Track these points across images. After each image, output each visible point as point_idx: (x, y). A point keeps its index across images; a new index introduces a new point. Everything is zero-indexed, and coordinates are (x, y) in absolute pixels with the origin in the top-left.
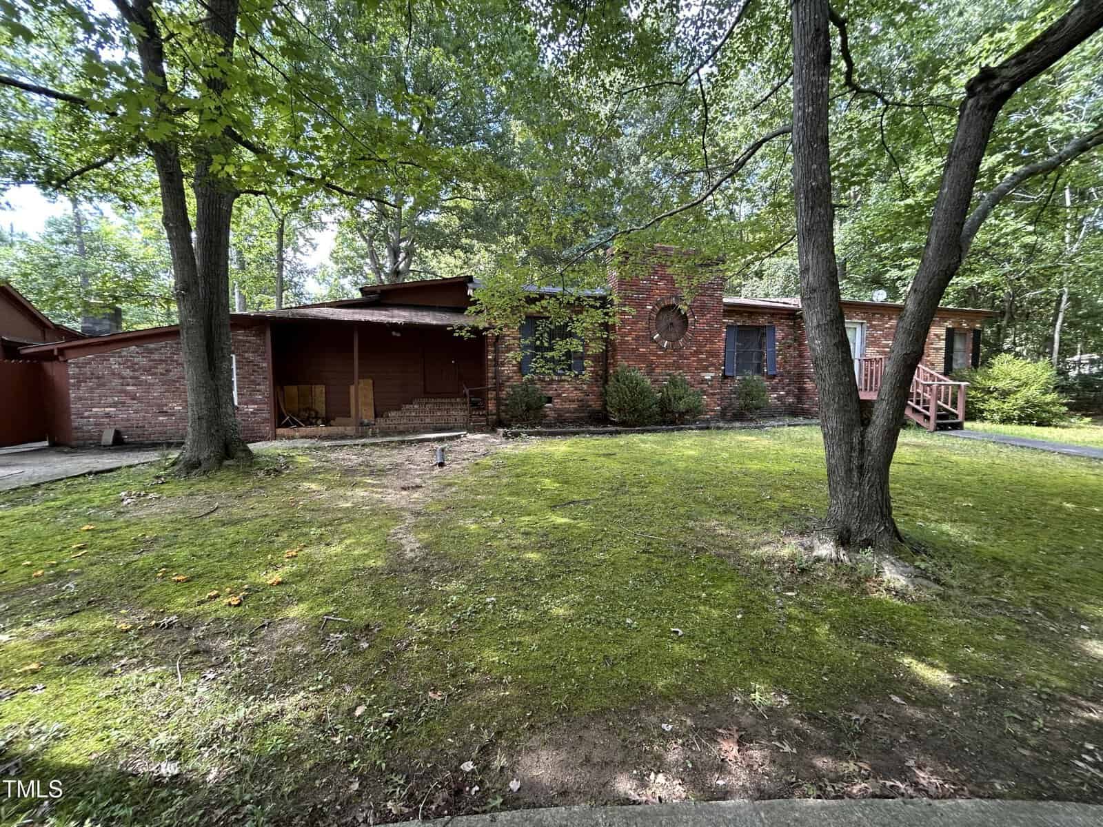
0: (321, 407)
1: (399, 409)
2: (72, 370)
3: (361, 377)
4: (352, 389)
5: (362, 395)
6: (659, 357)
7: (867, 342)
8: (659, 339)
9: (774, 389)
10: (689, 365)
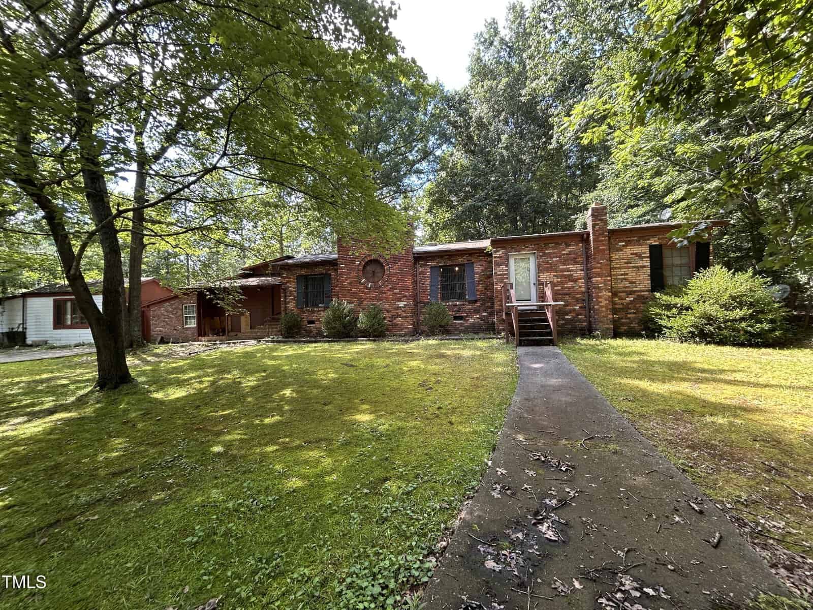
2: (151, 313)
4: (242, 317)
6: (365, 293)
7: (540, 269)
8: (365, 282)
9: (477, 311)
10: (386, 298)
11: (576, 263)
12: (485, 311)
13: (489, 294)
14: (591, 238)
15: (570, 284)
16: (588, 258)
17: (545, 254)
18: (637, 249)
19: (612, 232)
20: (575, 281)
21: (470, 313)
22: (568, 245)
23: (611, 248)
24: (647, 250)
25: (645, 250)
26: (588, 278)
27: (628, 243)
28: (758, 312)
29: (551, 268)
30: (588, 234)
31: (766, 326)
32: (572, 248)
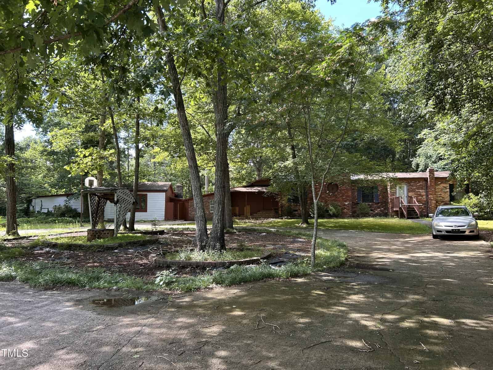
0: (238, 213)
1: (256, 213)
2: (190, 204)
3: (248, 205)
4: (245, 208)
5: (247, 209)
6: (329, 198)
7: (409, 191)
8: (328, 193)
9: (379, 208)
10: (339, 200)
11: (422, 189)
12: (383, 208)
13: (384, 200)
14: (429, 180)
15: (420, 197)
16: (427, 187)
17: (410, 185)
18: (445, 185)
19: (437, 178)
20: (422, 196)
21: (376, 209)
22: (419, 182)
23: (436, 184)
24: (448, 185)
25: (447, 186)
26: (427, 196)
27: (442, 183)
28: (481, 209)
29: (413, 191)
30: (427, 178)
31: (483, 214)
32: (421, 183)
